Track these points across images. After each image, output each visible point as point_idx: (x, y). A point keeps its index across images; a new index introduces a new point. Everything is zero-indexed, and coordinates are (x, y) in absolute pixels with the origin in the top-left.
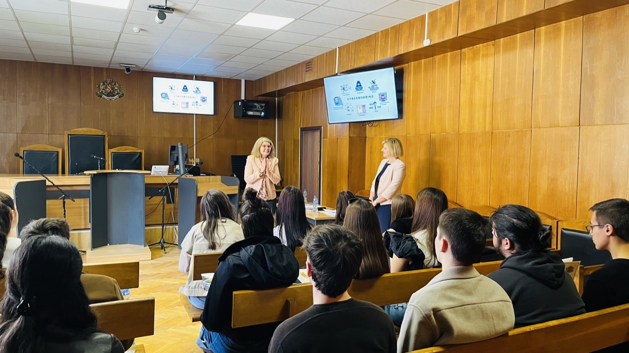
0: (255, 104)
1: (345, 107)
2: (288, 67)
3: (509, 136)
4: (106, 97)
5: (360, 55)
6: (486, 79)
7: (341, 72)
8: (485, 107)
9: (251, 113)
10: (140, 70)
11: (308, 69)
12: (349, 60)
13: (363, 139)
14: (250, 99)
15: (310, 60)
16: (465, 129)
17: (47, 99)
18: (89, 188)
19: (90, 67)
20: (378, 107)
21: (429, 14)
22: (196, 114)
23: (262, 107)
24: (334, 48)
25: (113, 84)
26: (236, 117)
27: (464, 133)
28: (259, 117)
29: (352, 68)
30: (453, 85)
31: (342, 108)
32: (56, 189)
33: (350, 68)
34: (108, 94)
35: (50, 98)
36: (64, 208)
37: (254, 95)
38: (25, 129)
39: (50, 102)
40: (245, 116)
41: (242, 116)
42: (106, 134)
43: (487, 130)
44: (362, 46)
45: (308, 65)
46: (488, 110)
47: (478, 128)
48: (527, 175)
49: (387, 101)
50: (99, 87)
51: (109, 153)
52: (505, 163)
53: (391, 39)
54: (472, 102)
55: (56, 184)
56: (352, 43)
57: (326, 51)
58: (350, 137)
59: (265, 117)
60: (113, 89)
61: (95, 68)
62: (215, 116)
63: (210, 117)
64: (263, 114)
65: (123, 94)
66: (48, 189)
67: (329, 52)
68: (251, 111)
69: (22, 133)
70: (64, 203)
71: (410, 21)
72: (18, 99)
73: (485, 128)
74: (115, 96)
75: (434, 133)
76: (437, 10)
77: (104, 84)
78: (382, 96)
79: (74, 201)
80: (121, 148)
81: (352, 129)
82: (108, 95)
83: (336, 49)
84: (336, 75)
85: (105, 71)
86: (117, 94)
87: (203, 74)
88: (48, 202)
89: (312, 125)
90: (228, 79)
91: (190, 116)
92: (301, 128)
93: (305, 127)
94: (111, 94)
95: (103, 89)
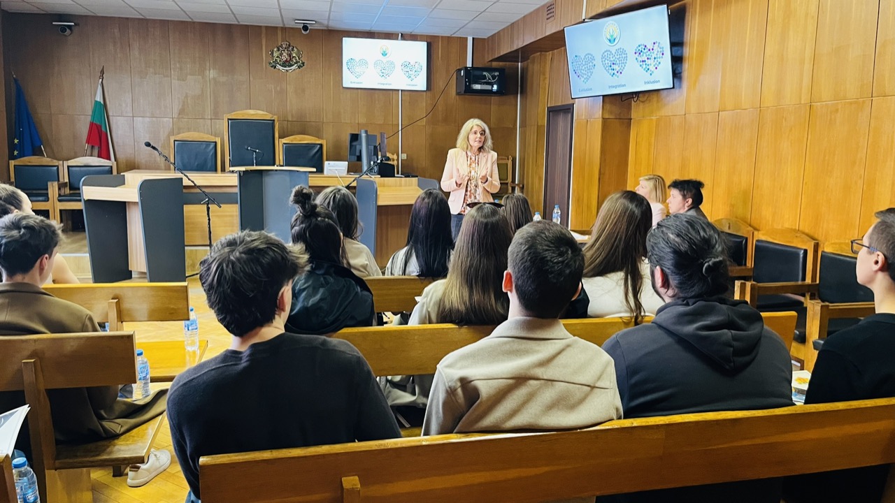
0: (484, 73)
2: (526, 13)
4: (281, 68)
6: (807, 15)
9: (478, 87)
10: (325, 28)
11: (549, 15)
13: (627, 122)
14: (480, 66)
17: (208, 72)
18: (237, 190)
19: (260, 27)
22: (402, 90)
23: (494, 77)
25: (290, 48)
26: (458, 94)
27: (768, 108)
28: (490, 92)
29: (604, 10)
32: (198, 190)
33: (600, 10)
35: (212, 71)
36: (209, 216)
37: (487, 60)
38: (182, 112)
39: (211, 76)
40: (469, 91)
41: (465, 92)
42: (275, 118)
43: (802, 102)
45: (549, 9)
50: (272, 53)
52: (827, 158)
54: (783, 55)
55: (198, 184)
58: (603, 118)
59: (498, 93)
60: (290, 56)
61: (267, 28)
62: (428, 93)
63: (422, 93)
64: (495, 87)
65: (303, 63)
66: (184, 191)
68: (478, 84)
69: (178, 118)
70: (208, 209)
72: (172, 72)
73: (800, 99)
74: (292, 65)
77: (279, 50)
79: (220, 207)
80: (295, 138)
81: (608, 106)
82: (284, 64)
84: (584, 21)
85: (279, 33)
86: (295, 63)
87: (410, 31)
88: (187, 208)
89: (562, 102)
90: (448, 37)
91: (394, 92)
92: (548, 108)
93: (553, 105)
94: (287, 64)
95: (278, 57)
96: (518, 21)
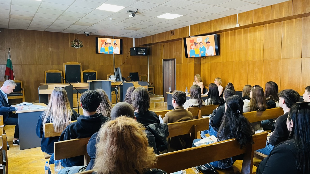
0: (141, 49)
2: (160, 33)
3: (271, 62)
4: (75, 47)
5: (202, 29)
6: (260, 40)
7: (192, 36)
8: (260, 50)
9: (139, 53)
11: (172, 34)
12: (196, 31)
14: (138, 47)
15: (174, 30)
16: (250, 59)
19: (68, 33)
21: (238, 14)
22: (114, 54)
23: (144, 50)
24: (188, 25)
25: (78, 41)
26: (131, 55)
27: (250, 61)
28: (143, 55)
29: (198, 34)
30: (245, 42)
33: (197, 35)
34: (76, 45)
35: (51, 48)
37: (139, 45)
39: (51, 50)
40: (136, 54)
42: (81, 64)
43: (261, 59)
44: (203, 26)
45: (172, 32)
46: (262, 52)
47: (257, 59)
48: (280, 76)
50: (72, 42)
51: (82, 73)
52: (270, 72)
53: (219, 23)
54: (254, 49)
56: (198, 24)
57: (183, 27)
59: (145, 55)
60: (78, 43)
61: (70, 34)
62: (121, 55)
64: (144, 53)
65: (83, 46)
67: (185, 27)
68: (140, 52)
71: (229, 16)
72: (36, 48)
74: (79, 46)
75: (236, 61)
76: (242, 13)
77: (74, 41)
80: (87, 71)
83: (189, 26)
84: (189, 37)
85: (74, 35)
86: (80, 46)
87: (116, 36)
89: (169, 58)
90: (127, 38)
91: (112, 55)
92: (163, 60)
93: (165, 59)
94: (77, 46)
95: (74, 43)
96: (156, 34)
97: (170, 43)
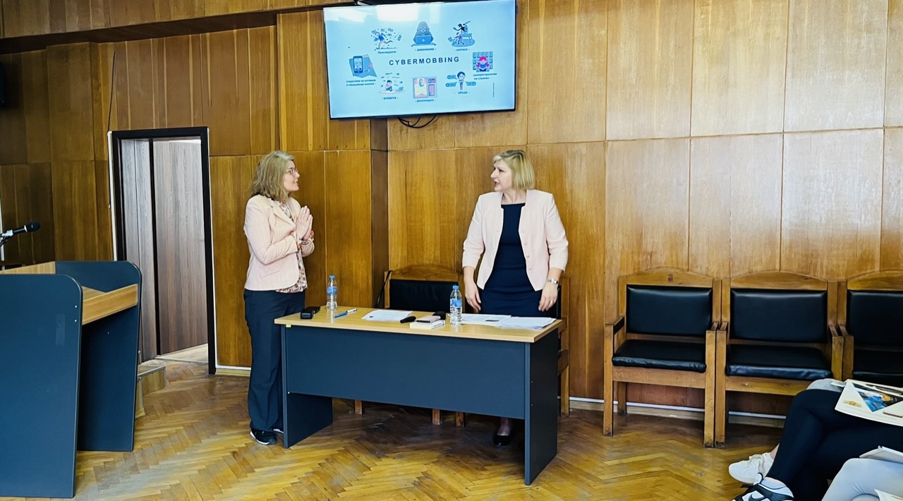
1: (380, 82)
13: (385, 156)
20: (469, 84)
31: (372, 83)
49: (491, 71)
75: (616, 140)
78: (482, 58)
81: (374, 134)
93: (124, 128)
97: (161, 44)
